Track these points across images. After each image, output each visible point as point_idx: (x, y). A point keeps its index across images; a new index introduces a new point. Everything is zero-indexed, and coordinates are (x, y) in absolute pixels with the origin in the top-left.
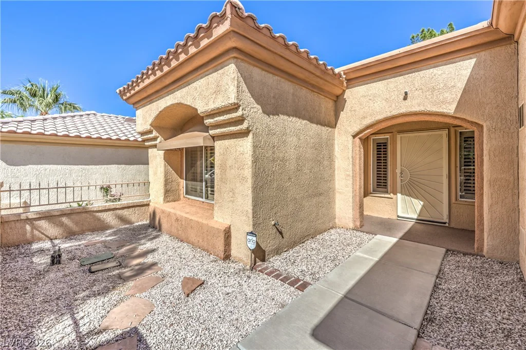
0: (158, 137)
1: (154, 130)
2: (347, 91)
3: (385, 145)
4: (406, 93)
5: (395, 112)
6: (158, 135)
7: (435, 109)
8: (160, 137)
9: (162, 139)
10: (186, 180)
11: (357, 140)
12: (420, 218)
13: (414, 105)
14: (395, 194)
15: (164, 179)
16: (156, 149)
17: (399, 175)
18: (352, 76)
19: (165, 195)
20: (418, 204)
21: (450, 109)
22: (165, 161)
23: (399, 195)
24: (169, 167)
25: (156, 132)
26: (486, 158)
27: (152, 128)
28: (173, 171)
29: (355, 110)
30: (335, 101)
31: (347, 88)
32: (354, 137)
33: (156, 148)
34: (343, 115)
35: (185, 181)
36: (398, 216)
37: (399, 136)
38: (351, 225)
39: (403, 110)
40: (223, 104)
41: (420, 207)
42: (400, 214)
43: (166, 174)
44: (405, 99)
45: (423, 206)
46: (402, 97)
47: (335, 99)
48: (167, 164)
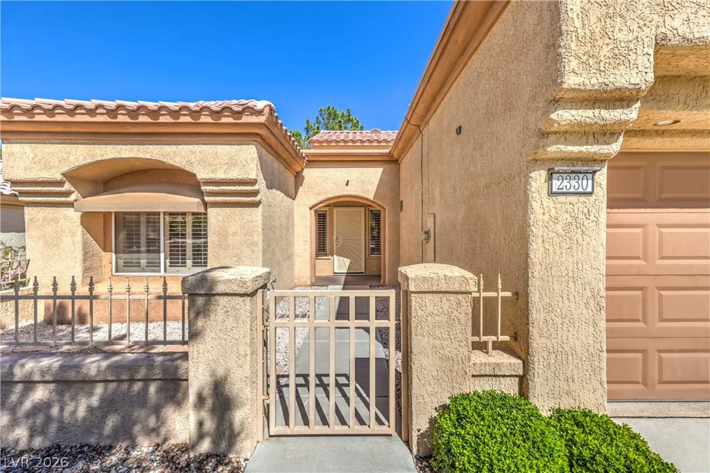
0: (73, 192)
1: (67, 182)
2: (305, 169)
3: (324, 216)
4: (348, 181)
5: (340, 194)
6: (73, 189)
7: (363, 195)
8: (76, 192)
9: (79, 195)
10: (116, 253)
11: (313, 211)
12: (349, 272)
13: (351, 190)
14: (332, 255)
15: (82, 253)
16: (72, 209)
17: (335, 240)
18: (311, 159)
19: (83, 275)
20: (347, 261)
21: (371, 197)
22: (84, 227)
23: (335, 256)
24: (89, 236)
25: (69, 185)
26: (387, 228)
27: (64, 179)
28: (94, 242)
29: (311, 187)
30: (295, 177)
31: (306, 167)
32: (311, 209)
33: (73, 207)
34: (301, 189)
35: (114, 255)
36: (335, 273)
37: (335, 210)
38: (309, 283)
39: (346, 193)
40: (240, 177)
41: (349, 263)
42: (336, 271)
43: (85, 245)
44: (347, 185)
45: (351, 263)
46: (345, 183)
47: (295, 174)
48: (85, 232)
